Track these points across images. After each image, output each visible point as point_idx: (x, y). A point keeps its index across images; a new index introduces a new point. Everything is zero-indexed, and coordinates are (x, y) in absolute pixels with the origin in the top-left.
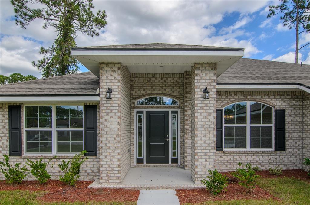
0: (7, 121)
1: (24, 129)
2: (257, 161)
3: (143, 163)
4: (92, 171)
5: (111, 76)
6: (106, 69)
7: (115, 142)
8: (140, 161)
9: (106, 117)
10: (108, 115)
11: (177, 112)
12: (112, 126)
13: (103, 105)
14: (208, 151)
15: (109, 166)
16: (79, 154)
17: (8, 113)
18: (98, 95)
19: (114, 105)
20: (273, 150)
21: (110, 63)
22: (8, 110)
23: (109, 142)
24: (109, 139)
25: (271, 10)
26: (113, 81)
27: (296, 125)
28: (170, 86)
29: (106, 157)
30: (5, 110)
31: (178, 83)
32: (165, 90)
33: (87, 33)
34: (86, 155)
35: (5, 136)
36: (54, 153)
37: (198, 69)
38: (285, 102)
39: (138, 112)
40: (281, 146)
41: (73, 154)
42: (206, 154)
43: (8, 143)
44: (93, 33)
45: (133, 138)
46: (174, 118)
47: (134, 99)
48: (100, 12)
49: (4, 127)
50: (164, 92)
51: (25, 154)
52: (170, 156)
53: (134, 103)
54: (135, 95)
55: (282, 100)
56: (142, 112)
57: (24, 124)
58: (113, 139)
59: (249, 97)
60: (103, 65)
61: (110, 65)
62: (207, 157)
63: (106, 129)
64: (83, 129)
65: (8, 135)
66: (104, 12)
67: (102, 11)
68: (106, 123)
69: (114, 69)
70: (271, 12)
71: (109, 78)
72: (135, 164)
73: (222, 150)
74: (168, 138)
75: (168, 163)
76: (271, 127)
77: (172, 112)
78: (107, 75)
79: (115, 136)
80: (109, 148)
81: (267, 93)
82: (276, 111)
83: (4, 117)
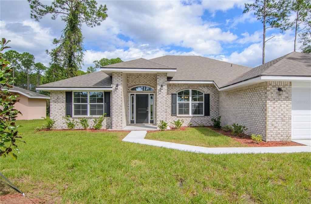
0: (65, 100)
1: (73, 104)
2: (195, 121)
3: (134, 123)
4: (108, 124)
5: (118, 78)
6: (115, 75)
7: (119, 109)
8: (132, 122)
9: (115, 98)
10: (116, 97)
11: (153, 95)
12: (118, 102)
13: (114, 92)
14: (163, 114)
15: (117, 121)
16: (101, 116)
17: (65, 95)
18: (112, 88)
19: (119, 92)
20: (203, 115)
21: (117, 73)
22: (65, 94)
23: (117, 109)
24: (117, 108)
25: (247, 7)
26: (119, 81)
27: (216, 102)
28: (149, 80)
29: (115, 117)
30: (64, 94)
31: (154, 79)
32: (146, 82)
33: (91, 26)
34: (105, 116)
35: (63, 107)
36: (89, 115)
37: (159, 75)
38: (209, 90)
39: (131, 95)
40: (207, 113)
41: (98, 116)
42: (162, 115)
43: (65, 111)
44: (96, 23)
45: (129, 109)
46: (152, 98)
47: (129, 87)
48: (101, 6)
49: (63, 103)
50: (146, 84)
51: (73, 116)
52: (149, 119)
53: (129, 90)
54: (129, 85)
55: (208, 88)
56: (134, 95)
57: (73, 101)
58: (119, 108)
59: (191, 87)
60: (114, 74)
61: (117, 74)
62: (163, 117)
63: (115, 103)
64: (103, 104)
65: (65, 107)
66: (105, 6)
67: (103, 5)
68: (115, 101)
69: (119, 75)
70: (246, 9)
71: (117, 79)
72: (130, 123)
73: (176, 116)
74: (148, 109)
75: (148, 123)
76: (203, 103)
77: (150, 95)
78: (116, 78)
79: (119, 107)
80: (117, 112)
81: (200, 85)
82: (205, 94)
83: (63, 97)
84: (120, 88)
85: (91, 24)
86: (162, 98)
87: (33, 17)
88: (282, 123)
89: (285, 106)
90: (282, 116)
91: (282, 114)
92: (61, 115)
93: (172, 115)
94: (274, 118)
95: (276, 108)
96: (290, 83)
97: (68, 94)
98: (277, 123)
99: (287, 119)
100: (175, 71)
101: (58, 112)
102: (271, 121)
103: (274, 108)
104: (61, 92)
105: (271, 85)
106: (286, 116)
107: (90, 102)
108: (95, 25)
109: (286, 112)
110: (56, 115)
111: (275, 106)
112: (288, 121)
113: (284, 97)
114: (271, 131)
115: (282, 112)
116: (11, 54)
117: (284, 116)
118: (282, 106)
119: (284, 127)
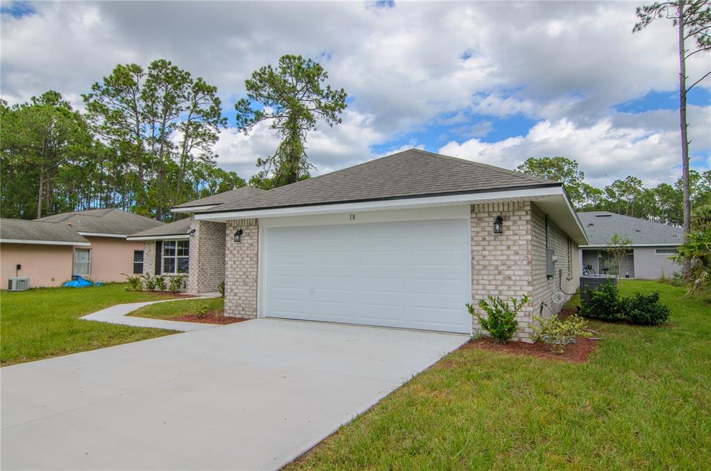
0: (155, 251)
1: (163, 257)
30: (154, 245)
36: (176, 273)
41: (185, 274)
43: (155, 266)
49: (153, 255)
51: (163, 273)
57: (163, 253)
83: (153, 248)
88: (245, 287)
89: (249, 259)
90: (245, 277)
91: (244, 274)
92: (151, 272)
94: (234, 280)
95: (237, 263)
96: (256, 220)
97: (158, 244)
98: (237, 288)
99: (251, 280)
102: (231, 283)
103: (235, 262)
105: (231, 225)
106: (249, 277)
109: (249, 270)
111: (235, 259)
112: (251, 284)
113: (247, 245)
114: (230, 300)
115: (245, 270)
117: (247, 277)
118: (245, 259)
119: (246, 295)
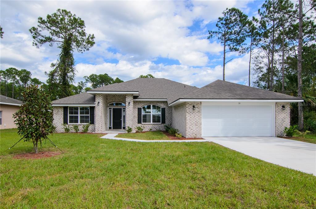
0: (63, 112)
1: (69, 115)
2: (155, 127)
3: (111, 129)
4: (92, 129)
6: (97, 96)
7: (100, 119)
8: (110, 128)
10: (98, 110)
11: (125, 109)
12: (99, 114)
13: (96, 107)
15: (98, 127)
16: (88, 124)
17: (63, 110)
18: (95, 104)
19: (100, 107)
20: (161, 123)
23: (98, 119)
26: (100, 99)
27: (169, 114)
29: (97, 124)
30: (62, 108)
32: (120, 100)
33: (81, 52)
34: (90, 124)
36: (79, 123)
37: (127, 96)
38: (165, 105)
39: (109, 109)
40: (164, 122)
41: (86, 124)
42: (129, 123)
43: (63, 120)
44: (85, 48)
45: (108, 119)
46: (124, 111)
47: (108, 103)
48: (90, 35)
49: (61, 114)
51: (69, 123)
52: (122, 126)
53: (108, 105)
54: (108, 102)
55: (164, 104)
56: (111, 109)
57: (68, 113)
59: (151, 103)
61: (99, 94)
63: (97, 115)
64: (89, 115)
65: (63, 117)
66: (93, 35)
67: (92, 34)
68: (97, 113)
69: (100, 96)
71: (98, 98)
72: (108, 129)
73: (141, 123)
74: (122, 119)
75: (121, 129)
76: (160, 114)
77: (123, 109)
79: (100, 117)
80: (98, 121)
81: (158, 102)
82: (162, 108)
84: (101, 104)
85: (81, 51)
86: (129, 111)
87: (34, 45)
88: (196, 127)
89: (198, 116)
90: (196, 123)
91: (196, 122)
92: (60, 123)
93: (138, 123)
94: (191, 124)
95: (192, 118)
96: (201, 102)
97: (65, 109)
98: (192, 127)
99: (199, 124)
100: (138, 93)
101: (58, 121)
102: (189, 125)
103: (191, 118)
104: (60, 107)
105: (188, 104)
106: (198, 123)
107: (80, 114)
108: (84, 50)
109: (198, 120)
110: (57, 123)
111: (191, 116)
112: (199, 125)
113: (197, 111)
114: (189, 131)
115: (196, 120)
116: (11, 71)
117: (197, 123)
118: (196, 116)
119: (197, 129)
